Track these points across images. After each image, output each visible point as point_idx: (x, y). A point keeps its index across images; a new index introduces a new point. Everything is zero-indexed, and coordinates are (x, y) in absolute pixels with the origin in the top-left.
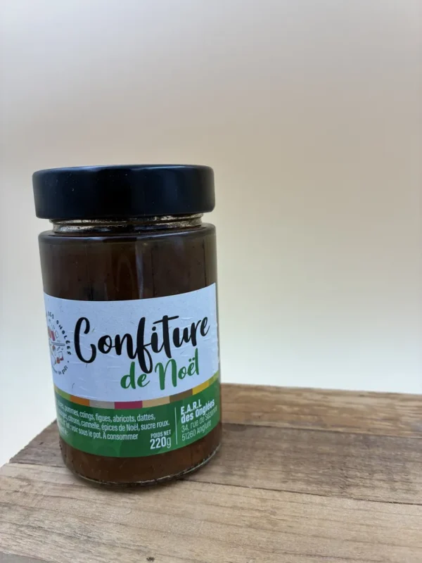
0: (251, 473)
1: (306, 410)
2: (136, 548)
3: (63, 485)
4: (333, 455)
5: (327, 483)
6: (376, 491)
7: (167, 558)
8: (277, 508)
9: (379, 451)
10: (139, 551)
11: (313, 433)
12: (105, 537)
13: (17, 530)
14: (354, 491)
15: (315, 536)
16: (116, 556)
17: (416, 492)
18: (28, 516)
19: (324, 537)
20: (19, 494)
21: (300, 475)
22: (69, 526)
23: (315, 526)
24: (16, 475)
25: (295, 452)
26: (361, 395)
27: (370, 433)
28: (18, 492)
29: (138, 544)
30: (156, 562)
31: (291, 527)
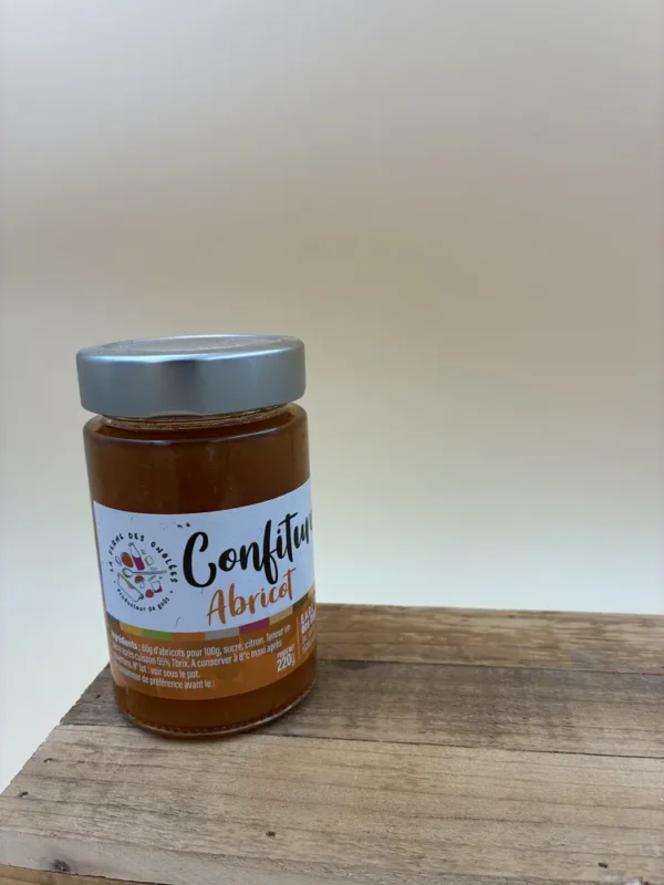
0: (380, 723)
1: (442, 639)
2: (251, 822)
3: (141, 750)
4: (478, 696)
5: (473, 732)
6: (532, 738)
7: (291, 832)
8: (417, 765)
9: (532, 689)
10: (255, 826)
11: (451, 668)
12: (210, 814)
13: (95, 811)
14: (506, 739)
15: (463, 796)
16: (227, 834)
17: (579, 739)
18: (105, 792)
19: (474, 797)
20: (86, 765)
21: (440, 723)
22: (161, 801)
23: (462, 784)
24: (75, 741)
25: (431, 694)
26: (511, 615)
27: (523, 666)
28: (83, 762)
29: (252, 817)
30: (277, 836)
31: (434, 786)
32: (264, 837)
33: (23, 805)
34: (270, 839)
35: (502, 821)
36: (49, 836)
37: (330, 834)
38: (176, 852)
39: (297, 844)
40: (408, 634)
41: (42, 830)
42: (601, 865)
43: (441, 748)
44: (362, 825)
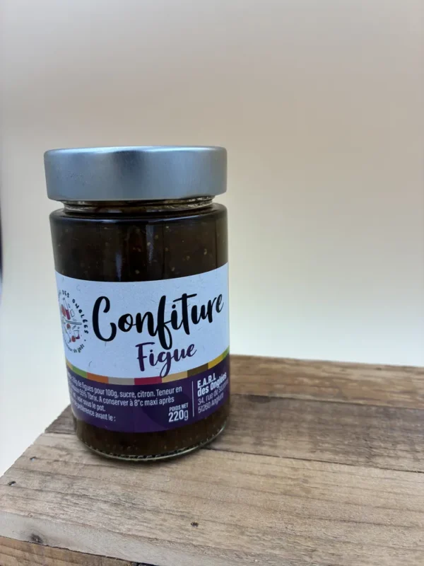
0: (281, 443)
1: (327, 383)
2: (179, 514)
4: (356, 426)
5: (353, 453)
6: (400, 460)
7: (211, 524)
8: (310, 477)
9: (400, 423)
10: (182, 517)
11: (335, 405)
12: (149, 505)
13: (62, 499)
14: (380, 461)
15: (347, 503)
16: (161, 522)
18: (73, 485)
19: (356, 504)
20: (60, 463)
21: (327, 445)
22: (112, 493)
23: (346, 493)
24: (54, 445)
25: (320, 423)
26: (379, 368)
27: (390, 405)
28: (57, 461)
29: (181, 510)
30: (199, 527)
31: (323, 494)
32: (190, 527)
33: (11, 491)
34: (194, 528)
35: (379, 524)
36: (27, 517)
37: (241, 527)
38: (121, 534)
39: (214, 534)
40: (301, 379)
41: (22, 511)
43: (328, 465)
44: (265, 521)
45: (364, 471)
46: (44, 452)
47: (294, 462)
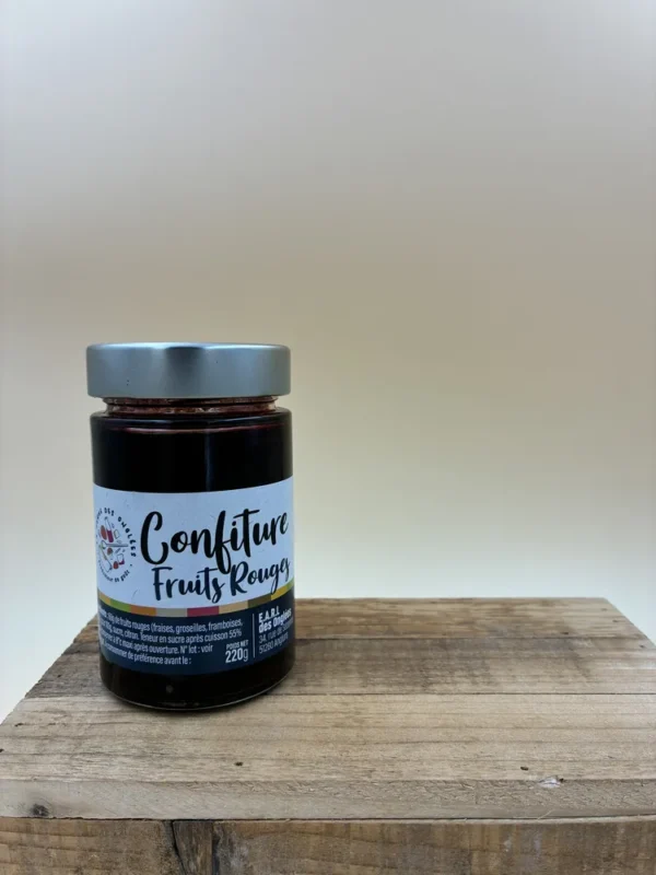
0: (327, 681)
1: (374, 621)
2: (220, 756)
3: (110, 712)
4: (410, 659)
5: (408, 684)
6: (458, 686)
7: (256, 761)
8: (361, 709)
9: (457, 652)
10: (223, 759)
11: (385, 641)
12: (181, 753)
13: (71, 759)
14: (436, 688)
15: (403, 727)
16: (199, 766)
17: (497, 684)
18: (80, 744)
19: (412, 727)
20: (57, 726)
21: (378, 679)
22: (133, 747)
23: (402, 719)
24: (44, 709)
25: (369, 660)
26: (433, 602)
27: (446, 637)
28: (53, 724)
29: (220, 753)
30: (244, 765)
31: (378, 722)
32: (235, 767)
34: (239, 767)
35: (438, 742)
36: (30, 781)
37: (291, 760)
38: (153, 783)
39: (262, 769)
40: (344, 618)
41: (21, 776)
42: (522, 768)
43: (380, 697)
44: (318, 753)
45: (420, 698)
46: (32, 718)
47: (343, 697)
